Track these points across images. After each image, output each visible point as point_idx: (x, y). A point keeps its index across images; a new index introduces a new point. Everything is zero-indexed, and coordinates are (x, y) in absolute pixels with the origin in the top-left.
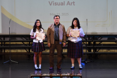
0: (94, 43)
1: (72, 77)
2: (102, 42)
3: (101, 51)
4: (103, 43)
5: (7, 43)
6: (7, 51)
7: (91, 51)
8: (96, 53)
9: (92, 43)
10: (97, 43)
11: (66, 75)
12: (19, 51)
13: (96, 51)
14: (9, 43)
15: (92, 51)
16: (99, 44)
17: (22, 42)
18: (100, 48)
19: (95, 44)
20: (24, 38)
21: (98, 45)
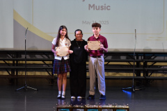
0: (145, 63)
1: (114, 109)
2: (156, 62)
3: (154, 75)
4: (157, 64)
5: (21, 62)
6: (20, 73)
7: (140, 75)
8: (147, 77)
9: (142, 64)
10: (149, 64)
11: (107, 106)
12: (38, 73)
13: (147, 75)
14: (24, 62)
15: (142, 75)
16: (152, 66)
17: (43, 61)
18: (153, 72)
19: (145, 65)
20: (45, 56)
21: (150, 66)
